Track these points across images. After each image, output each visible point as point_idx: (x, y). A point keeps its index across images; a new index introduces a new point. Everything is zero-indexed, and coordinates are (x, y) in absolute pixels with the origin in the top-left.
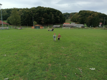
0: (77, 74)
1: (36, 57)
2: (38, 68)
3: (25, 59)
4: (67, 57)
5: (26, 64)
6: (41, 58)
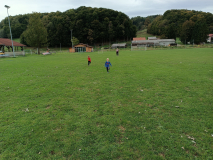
0: (186, 149)
1: (90, 113)
2: (100, 136)
3: (68, 116)
4: (155, 110)
5: (74, 128)
6: (102, 114)
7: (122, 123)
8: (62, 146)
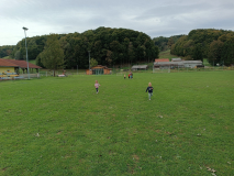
1: (103, 139)
4: (175, 138)
5: (83, 155)
6: (115, 142)
7: (136, 152)
8: (70, 174)
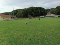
2: (33, 42)
6: (34, 36)
7: (40, 39)
8: (23, 43)
